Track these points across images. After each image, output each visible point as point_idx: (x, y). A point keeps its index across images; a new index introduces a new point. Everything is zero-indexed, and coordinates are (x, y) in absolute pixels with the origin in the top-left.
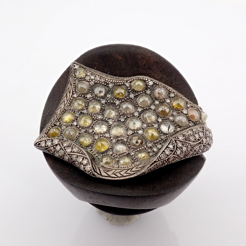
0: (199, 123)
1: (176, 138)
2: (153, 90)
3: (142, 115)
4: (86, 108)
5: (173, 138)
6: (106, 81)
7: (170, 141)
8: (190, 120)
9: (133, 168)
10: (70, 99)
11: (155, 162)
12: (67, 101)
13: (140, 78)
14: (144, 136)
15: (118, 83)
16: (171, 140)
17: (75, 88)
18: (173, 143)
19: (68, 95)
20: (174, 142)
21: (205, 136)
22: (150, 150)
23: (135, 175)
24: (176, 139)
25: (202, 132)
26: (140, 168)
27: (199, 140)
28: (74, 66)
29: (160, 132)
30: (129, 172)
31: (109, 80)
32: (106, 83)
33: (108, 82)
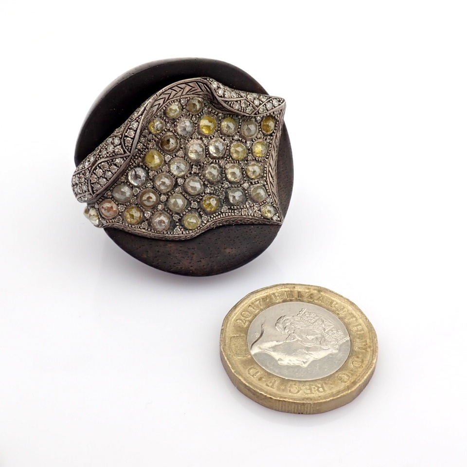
0: (98, 202)
1: (125, 157)
2: (171, 222)
3: (174, 183)
4: (243, 169)
5: (129, 156)
6: (233, 211)
7: (131, 149)
8: (111, 198)
9: (164, 103)
10: (266, 173)
11: (142, 115)
12: (269, 170)
13: (193, 232)
14: (162, 154)
15: (218, 215)
16: (130, 152)
17: (266, 190)
18: (127, 148)
19: (271, 178)
20: (126, 150)
21: (88, 181)
22: (150, 137)
23: (158, 93)
24: (124, 155)
25: (93, 184)
26: (154, 105)
27: (95, 169)
28: (279, 217)
29: (144, 167)
30: (167, 96)
31: (230, 214)
32: (233, 210)
33: (230, 211)
